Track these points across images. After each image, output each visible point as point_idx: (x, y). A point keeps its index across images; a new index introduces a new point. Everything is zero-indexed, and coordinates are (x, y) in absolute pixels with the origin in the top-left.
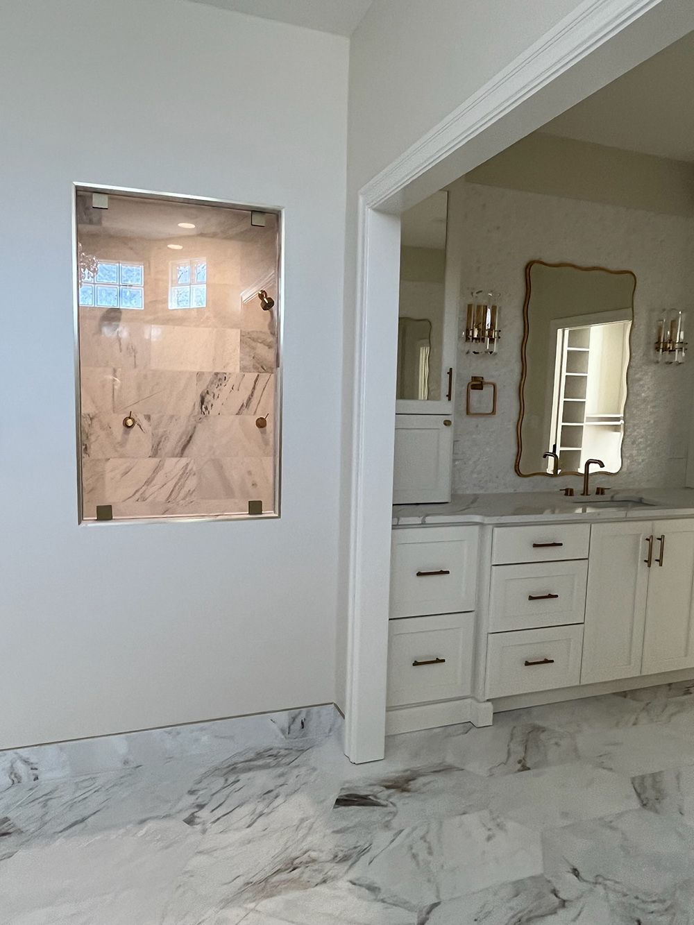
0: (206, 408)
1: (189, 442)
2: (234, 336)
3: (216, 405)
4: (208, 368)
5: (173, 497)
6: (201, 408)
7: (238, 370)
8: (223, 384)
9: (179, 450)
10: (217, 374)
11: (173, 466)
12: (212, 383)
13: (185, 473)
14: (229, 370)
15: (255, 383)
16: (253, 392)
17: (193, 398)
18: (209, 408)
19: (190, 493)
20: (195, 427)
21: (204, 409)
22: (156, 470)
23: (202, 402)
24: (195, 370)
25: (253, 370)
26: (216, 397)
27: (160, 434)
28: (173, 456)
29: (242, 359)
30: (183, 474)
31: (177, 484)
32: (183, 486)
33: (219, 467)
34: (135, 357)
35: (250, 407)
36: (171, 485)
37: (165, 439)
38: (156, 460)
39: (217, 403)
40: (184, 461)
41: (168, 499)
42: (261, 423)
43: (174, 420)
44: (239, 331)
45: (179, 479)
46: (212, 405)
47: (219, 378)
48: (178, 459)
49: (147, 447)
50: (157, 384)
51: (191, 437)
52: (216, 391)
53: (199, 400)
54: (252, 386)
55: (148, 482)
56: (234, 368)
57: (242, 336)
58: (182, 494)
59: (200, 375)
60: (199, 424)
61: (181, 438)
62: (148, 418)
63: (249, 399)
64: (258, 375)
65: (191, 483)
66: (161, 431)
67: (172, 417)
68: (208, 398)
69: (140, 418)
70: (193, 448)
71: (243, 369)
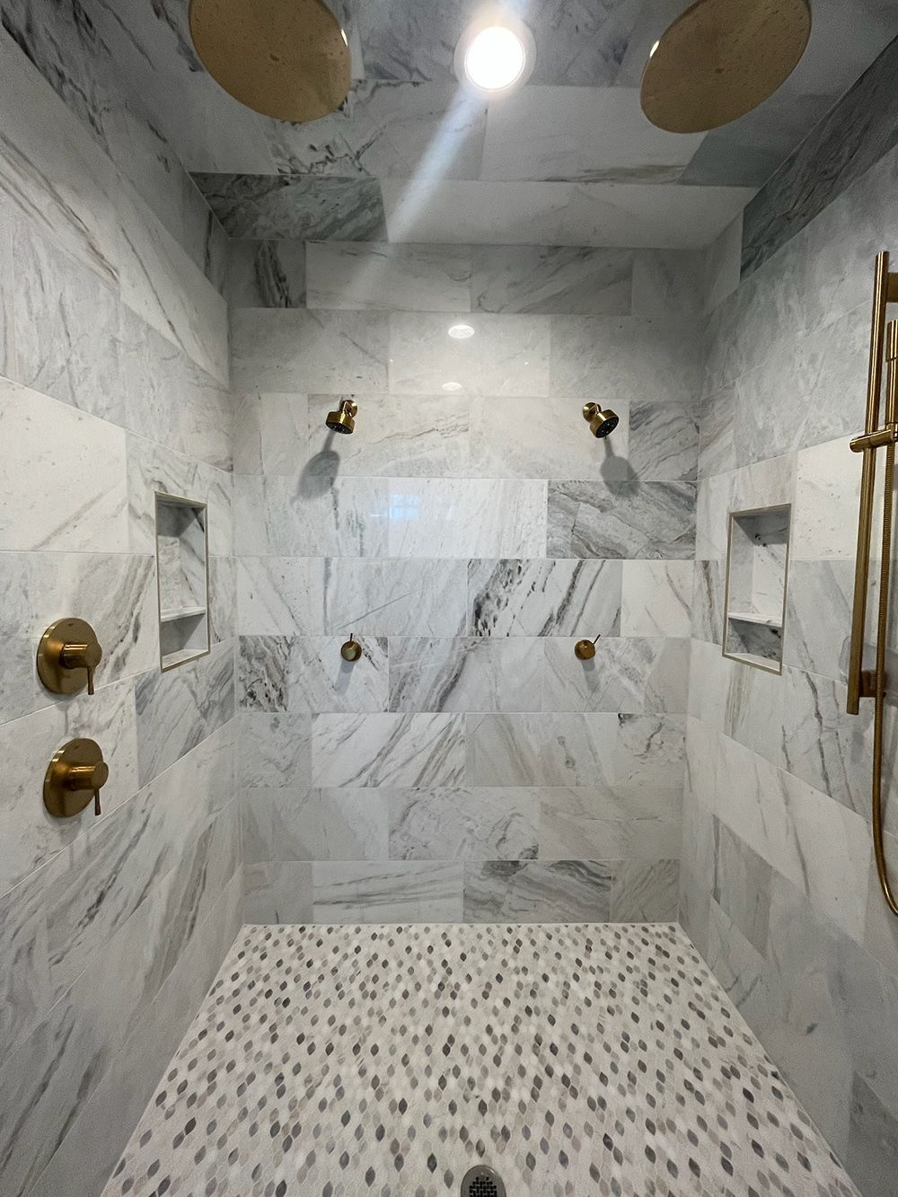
0: (485, 625)
1: (453, 685)
2: (536, 493)
3: (503, 620)
4: (489, 551)
5: (426, 779)
6: (476, 625)
7: (543, 554)
8: (517, 581)
9: (435, 698)
10: (504, 562)
11: (426, 726)
12: (495, 578)
13: (448, 739)
14: (528, 553)
15: (575, 577)
16: (570, 594)
17: (461, 607)
18: (490, 624)
19: (454, 775)
20: (464, 659)
21: (480, 627)
22: (396, 736)
23: (478, 614)
24: (463, 556)
25: (569, 553)
26: (503, 604)
27: (402, 672)
28: (426, 709)
29: (550, 535)
30: (442, 741)
31: (432, 757)
32: (441, 763)
33: (505, 729)
34: (361, 536)
35: (565, 622)
36: (422, 759)
37: (412, 679)
38: (396, 716)
39: (504, 616)
40: (444, 718)
41: (415, 784)
42: (585, 651)
43: (428, 646)
44: (545, 482)
45: (436, 750)
46: (495, 620)
47: (509, 570)
48: (435, 714)
49: (382, 695)
50: (398, 583)
51: (457, 676)
52: (501, 592)
53: (472, 609)
54: (569, 583)
55: (383, 754)
56: (535, 551)
57: (551, 490)
58: (440, 776)
59: (473, 564)
60: (472, 654)
61: (438, 678)
62: (383, 642)
63: (563, 608)
64: (580, 564)
65: (458, 757)
66: (405, 665)
67: (424, 640)
68: (489, 606)
69: (370, 644)
70: (461, 697)
71: (552, 551)
